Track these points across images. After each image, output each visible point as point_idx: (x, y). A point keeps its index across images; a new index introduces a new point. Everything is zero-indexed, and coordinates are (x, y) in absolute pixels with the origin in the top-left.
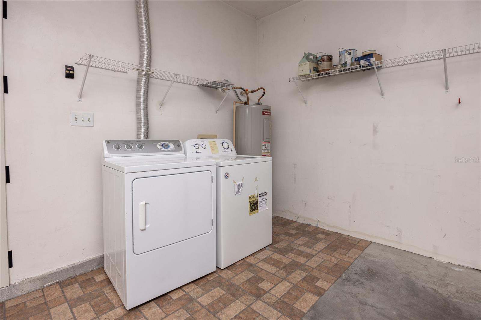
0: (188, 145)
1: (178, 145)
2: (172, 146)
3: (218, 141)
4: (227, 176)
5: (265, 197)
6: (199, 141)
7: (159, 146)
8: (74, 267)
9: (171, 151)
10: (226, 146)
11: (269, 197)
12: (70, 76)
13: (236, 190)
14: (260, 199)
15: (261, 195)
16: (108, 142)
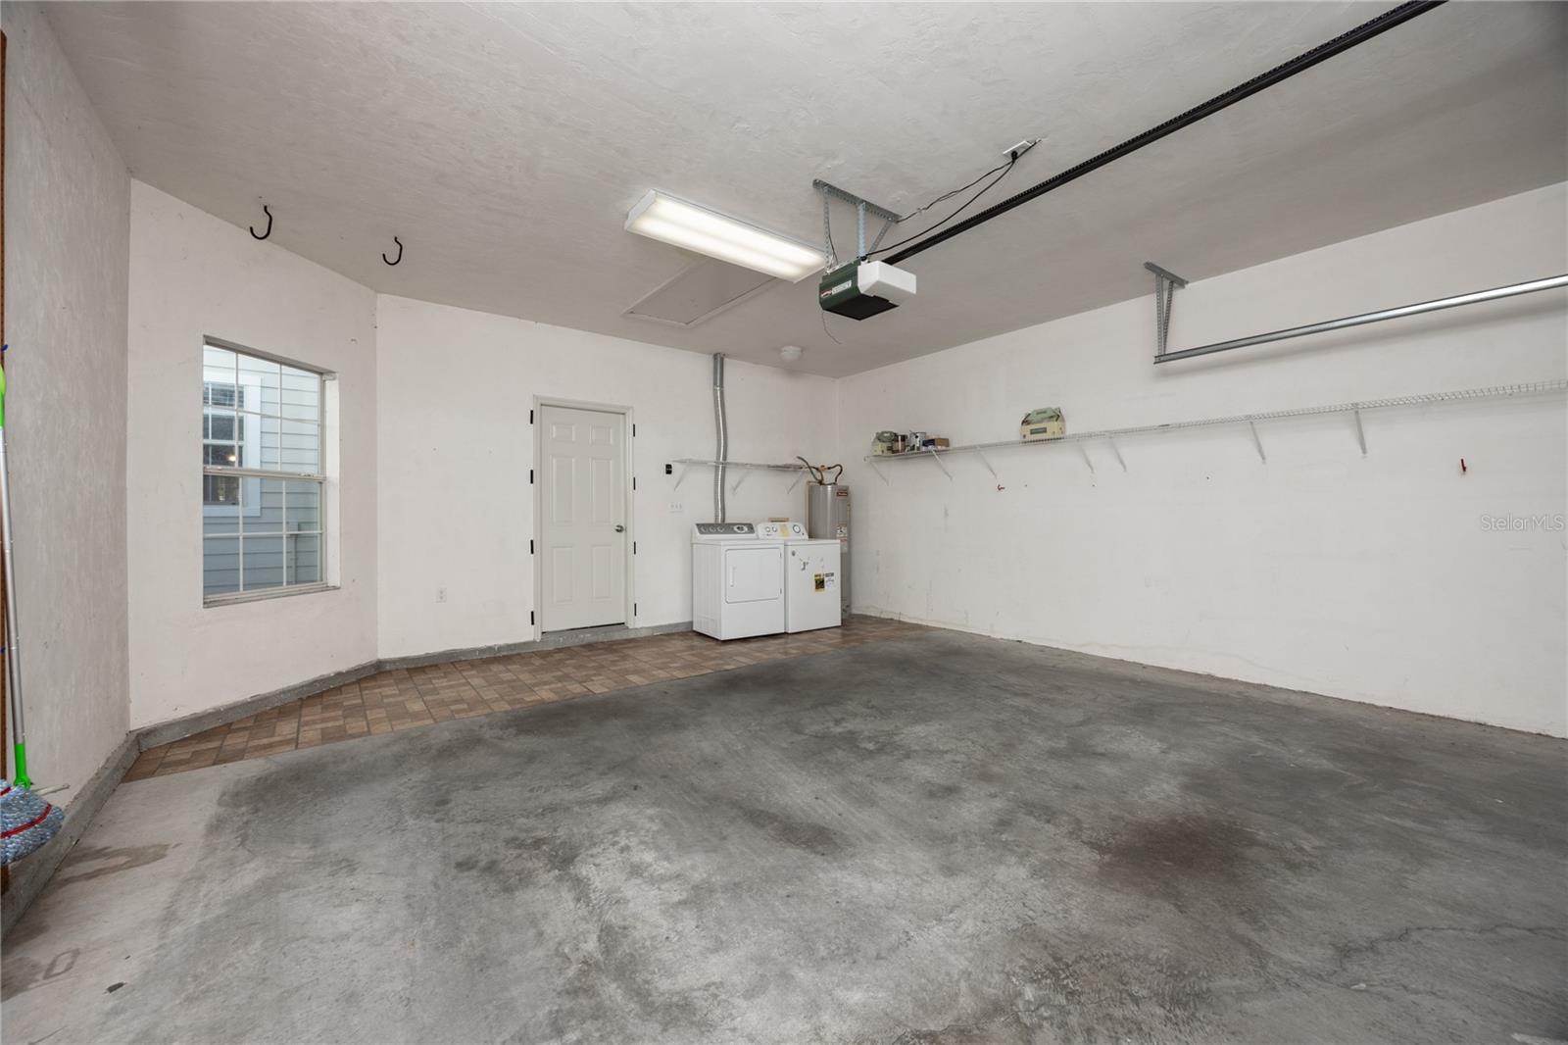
0: (760, 529)
1: (751, 528)
2: (746, 529)
3: (789, 525)
4: (793, 554)
5: (832, 578)
6: (770, 524)
7: (735, 529)
8: (670, 625)
9: (746, 533)
10: (797, 530)
11: (837, 578)
12: (669, 472)
13: (802, 567)
14: (826, 579)
15: (827, 575)
16: (698, 525)
